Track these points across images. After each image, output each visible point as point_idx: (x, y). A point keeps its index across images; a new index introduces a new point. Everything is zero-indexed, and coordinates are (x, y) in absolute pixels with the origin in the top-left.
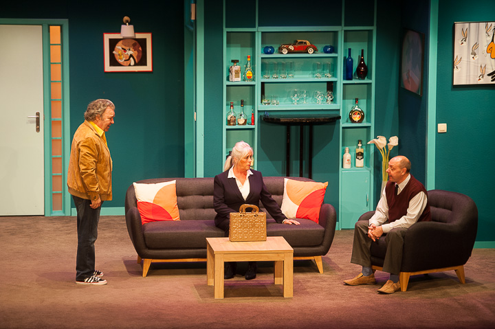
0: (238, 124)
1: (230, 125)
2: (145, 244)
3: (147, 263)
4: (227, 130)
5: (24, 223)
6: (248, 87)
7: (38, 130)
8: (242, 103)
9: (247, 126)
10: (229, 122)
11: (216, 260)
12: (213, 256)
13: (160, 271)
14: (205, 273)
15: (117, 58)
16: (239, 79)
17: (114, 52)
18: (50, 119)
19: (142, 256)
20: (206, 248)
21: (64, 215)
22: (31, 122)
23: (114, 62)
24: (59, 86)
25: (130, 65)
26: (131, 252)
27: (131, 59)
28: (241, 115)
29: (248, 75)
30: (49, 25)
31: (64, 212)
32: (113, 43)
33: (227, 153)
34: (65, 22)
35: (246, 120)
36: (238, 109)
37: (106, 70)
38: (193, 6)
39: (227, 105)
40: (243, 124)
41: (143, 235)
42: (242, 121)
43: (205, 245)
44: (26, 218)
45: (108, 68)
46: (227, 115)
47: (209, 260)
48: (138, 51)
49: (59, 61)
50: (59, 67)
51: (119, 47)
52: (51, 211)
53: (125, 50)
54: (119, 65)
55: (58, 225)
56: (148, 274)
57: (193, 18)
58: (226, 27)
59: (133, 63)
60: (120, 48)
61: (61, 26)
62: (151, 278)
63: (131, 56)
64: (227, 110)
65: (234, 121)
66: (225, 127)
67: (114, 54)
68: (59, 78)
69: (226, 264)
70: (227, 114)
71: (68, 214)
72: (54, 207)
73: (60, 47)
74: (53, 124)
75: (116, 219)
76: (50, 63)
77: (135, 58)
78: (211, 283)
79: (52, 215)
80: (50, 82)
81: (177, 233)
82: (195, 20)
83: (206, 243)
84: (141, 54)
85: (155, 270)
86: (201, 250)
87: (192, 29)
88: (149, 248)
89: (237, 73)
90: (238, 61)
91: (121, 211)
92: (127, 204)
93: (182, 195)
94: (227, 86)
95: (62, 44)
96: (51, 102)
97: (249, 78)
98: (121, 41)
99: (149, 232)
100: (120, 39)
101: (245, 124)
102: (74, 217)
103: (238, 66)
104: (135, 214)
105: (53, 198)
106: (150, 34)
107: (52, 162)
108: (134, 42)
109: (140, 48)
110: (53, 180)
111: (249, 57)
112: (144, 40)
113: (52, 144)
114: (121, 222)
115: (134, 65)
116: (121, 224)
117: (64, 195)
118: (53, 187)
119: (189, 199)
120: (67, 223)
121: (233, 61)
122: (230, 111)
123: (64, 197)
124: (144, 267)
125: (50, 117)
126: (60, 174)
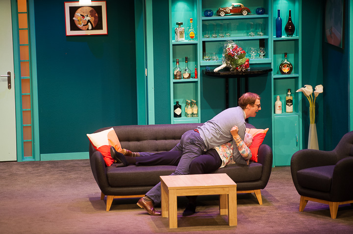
0: (184, 78)
1: (176, 79)
2: (108, 182)
3: (110, 200)
4: (174, 83)
6: (191, 46)
7: (10, 87)
8: (187, 60)
9: (191, 80)
10: (175, 77)
11: (170, 195)
12: (167, 191)
13: (121, 206)
15: (77, 23)
17: (74, 18)
18: (20, 77)
19: (105, 192)
21: (34, 160)
22: (4, 80)
23: (74, 27)
24: (27, 49)
25: (88, 29)
26: (95, 190)
27: (89, 24)
28: (186, 70)
29: (191, 35)
31: (34, 158)
32: (73, 10)
33: (174, 103)
35: (190, 74)
36: (182, 66)
37: (67, 34)
39: (174, 61)
40: (188, 78)
41: (107, 176)
42: (186, 75)
45: (69, 32)
46: (174, 70)
47: (163, 195)
48: (95, 17)
49: (27, 27)
50: (26, 32)
51: (78, 14)
52: (23, 157)
53: (83, 16)
54: (79, 29)
55: (30, 169)
56: (111, 209)
59: (90, 27)
60: (79, 14)
62: (114, 212)
63: (89, 21)
64: (174, 66)
65: (180, 75)
66: (172, 80)
67: (74, 20)
68: (26, 42)
70: (174, 69)
71: (37, 159)
72: (25, 154)
73: (26, 15)
74: (23, 82)
75: (79, 162)
76: (18, 29)
77: (93, 23)
78: (166, 215)
79: (24, 161)
80: (19, 45)
83: (160, 180)
84: (97, 20)
85: (117, 205)
88: (112, 186)
89: (181, 33)
90: (182, 24)
91: (86, 155)
92: (91, 148)
93: (138, 140)
94: (173, 45)
95: (28, 12)
96: (19, 62)
97: (192, 37)
98: (80, 9)
99: (111, 172)
100: (79, 7)
101: (189, 77)
102: (42, 162)
103: (182, 28)
104: (99, 157)
105: (24, 146)
106: (105, 2)
107: (23, 115)
108: (91, 9)
109: (96, 15)
110: (23, 130)
111: (191, 20)
112: (100, 7)
113: (22, 99)
114: (84, 165)
115: (92, 29)
116: (85, 167)
117: (34, 143)
118: (24, 136)
119: (145, 143)
120: (37, 167)
121: (178, 24)
122: (176, 67)
123: (34, 145)
124: (107, 203)
125: (20, 75)
126: (30, 125)
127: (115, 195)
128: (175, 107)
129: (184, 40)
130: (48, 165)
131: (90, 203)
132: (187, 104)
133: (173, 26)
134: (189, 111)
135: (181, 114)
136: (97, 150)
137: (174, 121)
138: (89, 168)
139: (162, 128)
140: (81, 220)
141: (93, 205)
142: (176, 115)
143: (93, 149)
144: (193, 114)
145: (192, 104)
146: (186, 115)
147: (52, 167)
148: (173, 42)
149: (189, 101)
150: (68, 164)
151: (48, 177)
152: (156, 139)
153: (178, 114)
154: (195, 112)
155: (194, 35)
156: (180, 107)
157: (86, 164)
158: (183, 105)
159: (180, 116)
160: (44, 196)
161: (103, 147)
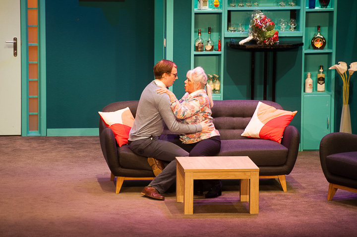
0: (206, 50)
1: (198, 51)
2: (119, 163)
3: (120, 181)
4: (195, 55)
5: (1, 142)
6: (215, 15)
7: (15, 54)
8: (210, 30)
9: (214, 52)
10: (196, 49)
11: (186, 178)
12: (183, 174)
13: (132, 188)
16: (207, 7)
18: (27, 44)
19: (115, 173)
21: (39, 135)
22: (9, 47)
24: (36, 13)
26: (105, 170)
28: (208, 42)
29: (215, 4)
31: (40, 133)
35: (213, 47)
36: (205, 36)
39: (195, 32)
40: (210, 50)
42: (209, 47)
44: (4, 138)
46: (195, 41)
52: (27, 131)
55: (35, 145)
56: (121, 191)
62: (123, 195)
64: (195, 36)
65: (202, 47)
66: (193, 53)
68: (35, 6)
70: (195, 40)
71: (44, 134)
72: (30, 128)
74: (30, 50)
75: (89, 139)
78: (181, 200)
79: (29, 135)
80: (27, 9)
85: (127, 187)
88: (122, 167)
89: (205, 1)
91: (95, 132)
92: (101, 124)
94: (195, 14)
96: (27, 28)
97: (216, 6)
99: (122, 152)
102: (49, 137)
104: (110, 134)
105: (30, 120)
107: (29, 86)
110: (29, 102)
113: (29, 68)
114: (94, 142)
116: (95, 144)
117: (40, 116)
118: (30, 109)
120: (43, 143)
122: (198, 38)
123: (40, 119)
124: (117, 185)
125: (27, 42)
126: (36, 96)
127: (126, 177)
129: (207, 9)
130: (55, 141)
131: (99, 185)
136: (109, 128)
138: (99, 146)
140: (88, 202)
141: (101, 187)
143: (104, 124)
144: (214, 90)
145: (214, 79)
147: (59, 144)
148: (195, 10)
149: (211, 76)
150: (76, 140)
151: (54, 154)
154: (217, 88)
155: (218, 4)
157: (96, 141)
160: (49, 175)
161: (115, 124)
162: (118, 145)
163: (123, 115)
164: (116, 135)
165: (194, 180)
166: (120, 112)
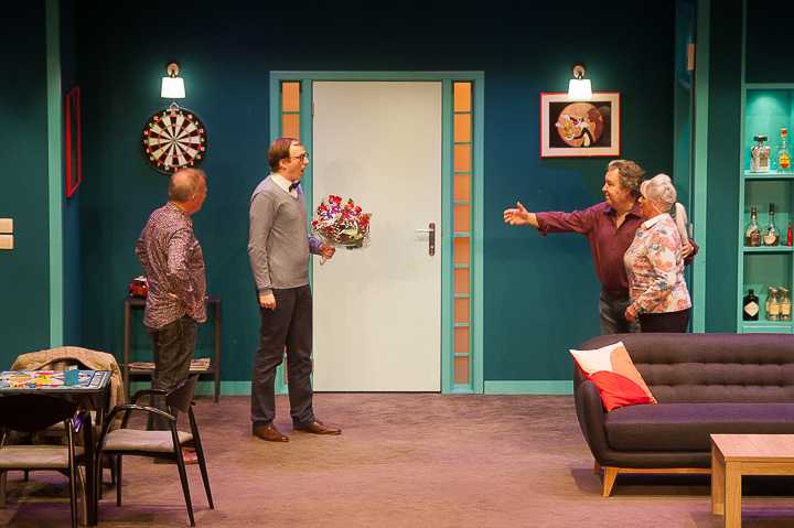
0: (765, 244)
1: (751, 245)
2: (608, 442)
3: (611, 475)
4: (745, 253)
5: (408, 403)
6: (782, 182)
7: (432, 252)
8: (772, 209)
9: (780, 248)
10: (748, 241)
11: (728, 472)
12: (723, 463)
13: (632, 488)
14: (708, 493)
15: (562, 133)
16: (768, 168)
17: (557, 125)
18: (452, 234)
19: (602, 461)
20: (710, 451)
21: (471, 392)
22: (422, 239)
23: (556, 141)
24: (468, 181)
25: (583, 146)
26: (587, 459)
27: (586, 135)
28: (770, 229)
29: (782, 162)
30: (453, 82)
31: (473, 388)
32: (556, 109)
33: (744, 292)
34: (479, 76)
35: (777, 238)
36: (763, 219)
37: (543, 155)
38: (691, 47)
39: (746, 212)
40: (773, 245)
41: (605, 427)
42: (771, 239)
43: (709, 446)
44: (413, 395)
45: (547, 151)
46: (746, 229)
47: (715, 472)
48: (597, 122)
49: (468, 139)
50: (468, 149)
51: (565, 116)
52: (451, 385)
53: (575, 121)
54: (565, 145)
55: (464, 408)
56: (613, 493)
57: (690, 67)
58: (746, 82)
59: (587, 142)
60: (567, 117)
61: (473, 83)
62: (618, 501)
63: (585, 130)
64: (746, 220)
65: (758, 239)
66: (742, 248)
67: (557, 128)
68: (467, 168)
69: (744, 478)
70: (746, 226)
71: (479, 391)
72: (456, 379)
73: (469, 116)
74: (457, 244)
75: (557, 400)
76: (453, 144)
77: (592, 134)
78: (719, 510)
79: (453, 392)
80: (453, 174)
81: (660, 425)
82: (694, 71)
83: (711, 442)
84: (601, 128)
85: (624, 486)
86: (702, 454)
87: (688, 86)
88: (614, 450)
89: (763, 158)
90: (765, 139)
91: (567, 387)
92: (578, 375)
93: (669, 361)
94: (746, 180)
95: (473, 113)
96: (454, 207)
97: (784, 166)
98: (569, 107)
99: (612, 422)
100: (568, 104)
101: (775, 244)
102: (488, 396)
103: (766, 147)
104: (591, 392)
105: (457, 365)
106: (617, 95)
107: (456, 305)
108: (591, 107)
109: (600, 118)
110: (456, 334)
111: (784, 132)
112: (608, 104)
113: (456, 276)
114: (567, 406)
115: (590, 146)
116: (567, 409)
117: (473, 359)
118: (455, 346)
119: (681, 369)
120: (477, 405)
121: (756, 139)
122: (751, 223)
123: (473, 363)
124: (606, 482)
125: (452, 230)
126: (466, 325)
127: (621, 467)
128: (747, 301)
129: (767, 171)
130: (497, 403)
131: (573, 480)
132: (770, 295)
133: (747, 143)
134: (774, 309)
135: (757, 315)
136: (589, 379)
137: (744, 327)
138: (574, 413)
139: (717, 340)
140: (555, 511)
141: (578, 484)
142: (747, 317)
143: (582, 377)
144: (780, 316)
145: (779, 295)
146: (768, 316)
147: (505, 407)
148: (746, 173)
149: (775, 290)
150: (534, 402)
151: (496, 425)
152: (704, 361)
153: (752, 313)
154: (786, 312)
155: (788, 162)
156: (756, 300)
157: (569, 403)
158: (762, 298)
159: (755, 318)
160: (488, 462)
161: (600, 372)
162: (605, 410)
163: (614, 356)
164: (601, 391)
165: (743, 476)
166: (608, 350)
